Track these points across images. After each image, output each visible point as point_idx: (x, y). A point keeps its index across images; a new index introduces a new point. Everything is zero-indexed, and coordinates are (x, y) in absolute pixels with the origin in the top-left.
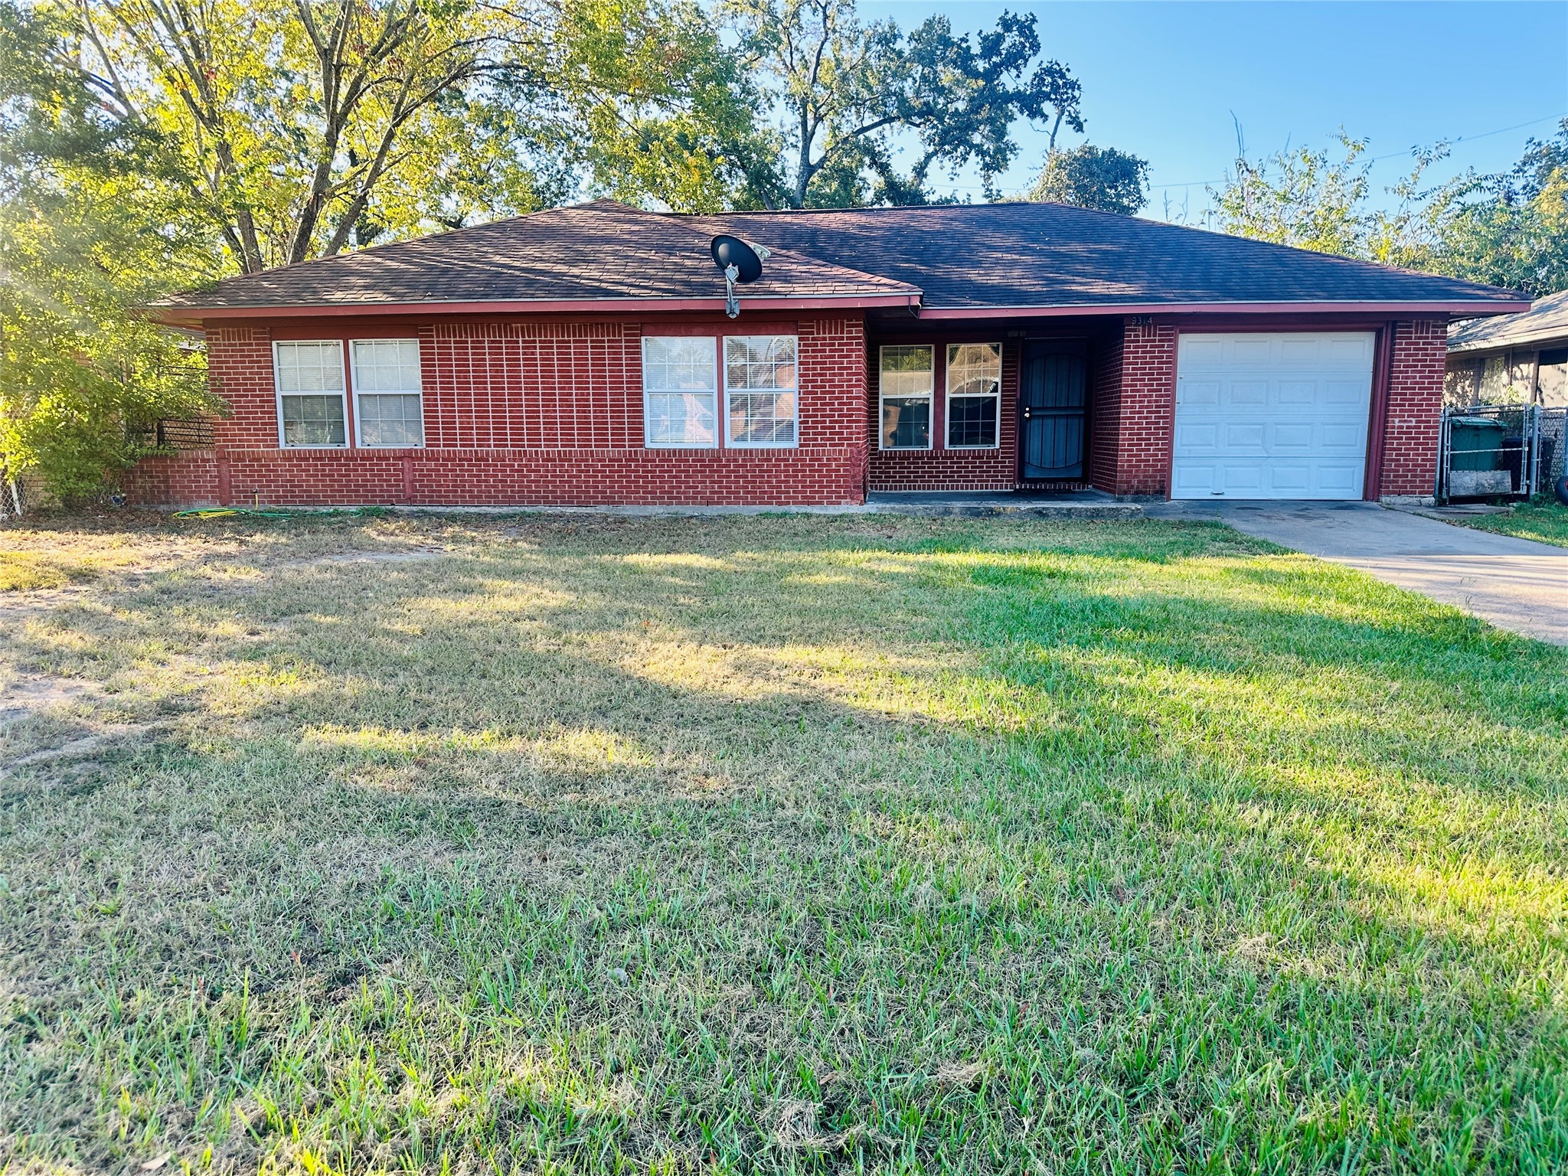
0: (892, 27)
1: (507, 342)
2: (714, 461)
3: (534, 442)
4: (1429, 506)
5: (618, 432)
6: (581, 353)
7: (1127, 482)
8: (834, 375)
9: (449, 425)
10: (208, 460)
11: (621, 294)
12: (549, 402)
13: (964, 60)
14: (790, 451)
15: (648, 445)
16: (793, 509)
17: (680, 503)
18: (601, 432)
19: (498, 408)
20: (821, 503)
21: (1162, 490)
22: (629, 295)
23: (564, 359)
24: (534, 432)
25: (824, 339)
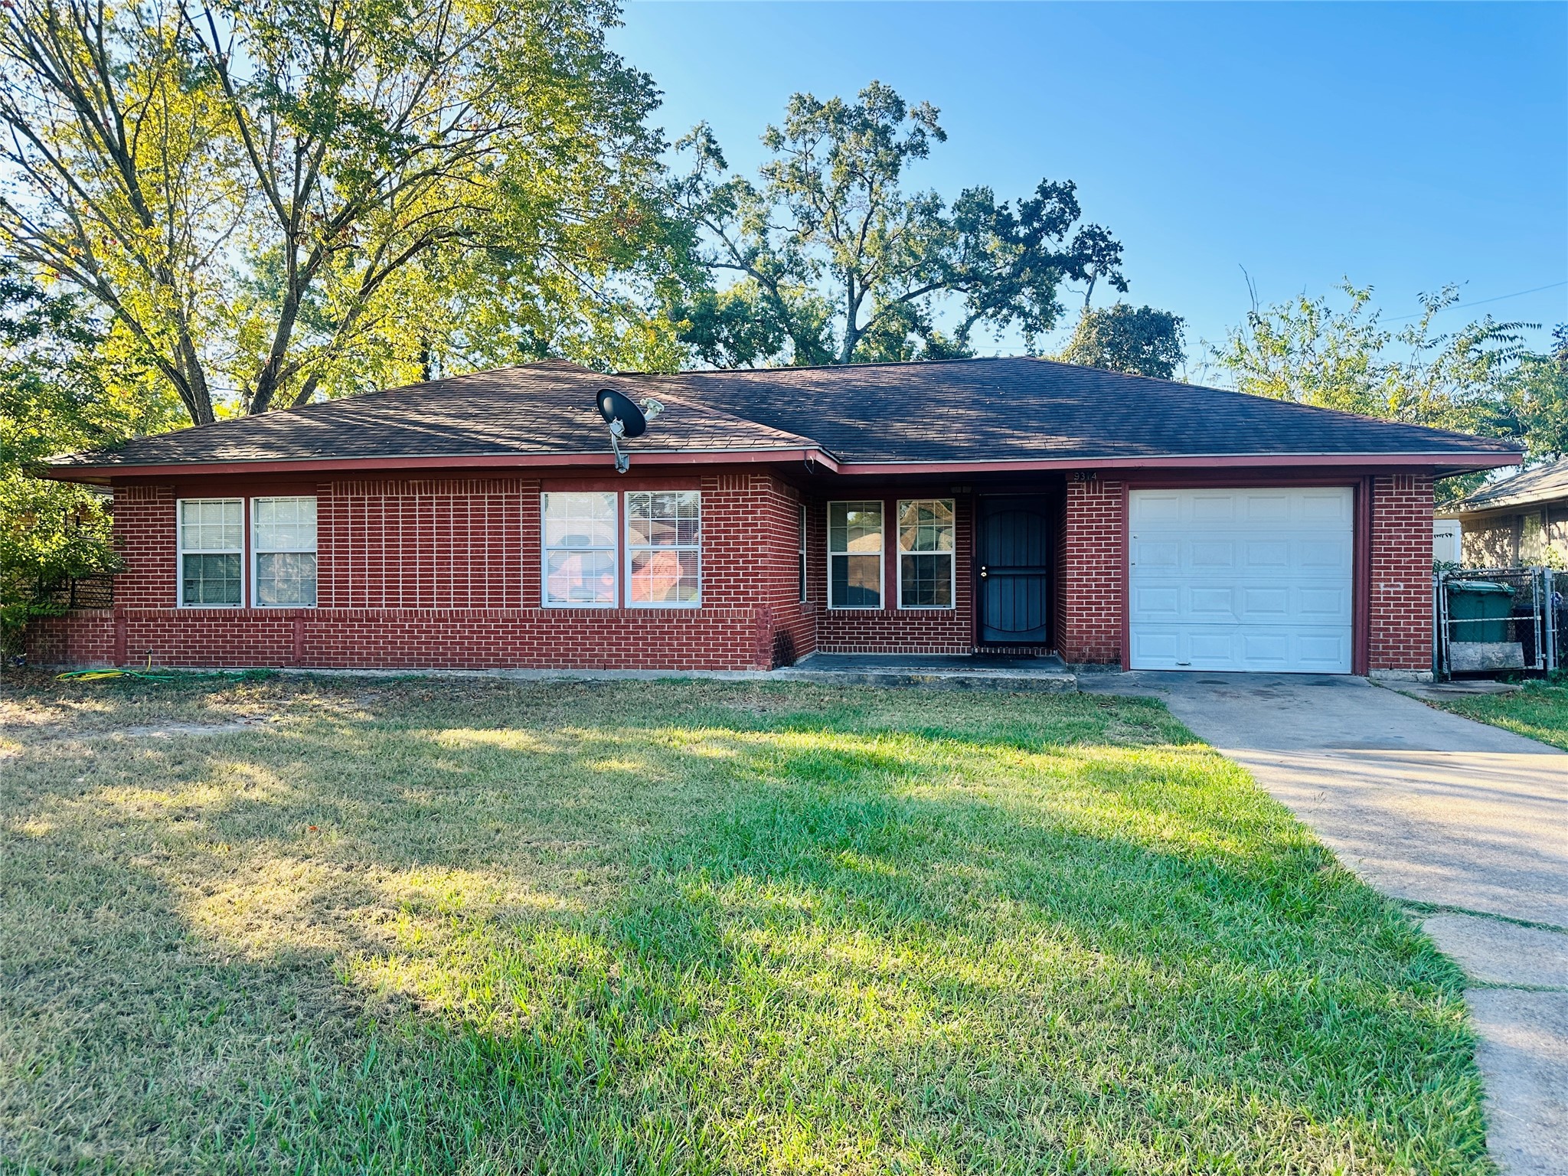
0: (935, 197)
1: (404, 499)
2: (613, 621)
3: (426, 602)
4: (1426, 683)
5: (513, 591)
6: (478, 510)
7: (1078, 650)
8: (738, 531)
9: (342, 584)
10: (106, 620)
11: (509, 449)
12: (443, 559)
13: (1003, 226)
14: (692, 612)
15: (546, 604)
16: (696, 674)
17: (575, 667)
18: (496, 590)
19: (392, 566)
20: (725, 668)
21: (1119, 658)
22: (517, 450)
23: (461, 515)
24: (427, 591)
25: (728, 494)
